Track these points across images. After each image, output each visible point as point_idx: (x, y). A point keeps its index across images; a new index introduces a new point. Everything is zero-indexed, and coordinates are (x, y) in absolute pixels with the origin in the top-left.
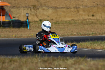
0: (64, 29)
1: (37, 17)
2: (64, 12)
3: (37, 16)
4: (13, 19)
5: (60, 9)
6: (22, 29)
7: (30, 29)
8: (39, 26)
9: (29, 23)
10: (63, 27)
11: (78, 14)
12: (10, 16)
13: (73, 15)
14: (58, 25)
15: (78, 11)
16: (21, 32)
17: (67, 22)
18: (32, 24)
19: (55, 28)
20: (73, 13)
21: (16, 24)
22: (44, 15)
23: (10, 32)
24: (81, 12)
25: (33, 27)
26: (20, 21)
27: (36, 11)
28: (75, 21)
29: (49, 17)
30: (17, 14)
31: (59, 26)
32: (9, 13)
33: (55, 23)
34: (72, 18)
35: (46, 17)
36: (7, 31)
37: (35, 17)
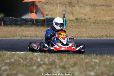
0: (105, 29)
1: (73, 16)
2: (103, 10)
4: (48, 17)
5: (99, 7)
7: (67, 28)
8: (75, 25)
9: (66, 22)
10: (104, 27)
12: (42, 13)
14: (97, 25)
17: (107, 22)
18: (68, 23)
19: (95, 28)
20: (113, 11)
22: (81, 13)
25: (70, 26)
27: (72, 9)
29: (86, 15)
30: (50, 11)
31: (99, 26)
32: (42, 10)
33: (94, 23)
34: (112, 18)
35: (83, 16)
36: (41, 30)
37: (71, 15)
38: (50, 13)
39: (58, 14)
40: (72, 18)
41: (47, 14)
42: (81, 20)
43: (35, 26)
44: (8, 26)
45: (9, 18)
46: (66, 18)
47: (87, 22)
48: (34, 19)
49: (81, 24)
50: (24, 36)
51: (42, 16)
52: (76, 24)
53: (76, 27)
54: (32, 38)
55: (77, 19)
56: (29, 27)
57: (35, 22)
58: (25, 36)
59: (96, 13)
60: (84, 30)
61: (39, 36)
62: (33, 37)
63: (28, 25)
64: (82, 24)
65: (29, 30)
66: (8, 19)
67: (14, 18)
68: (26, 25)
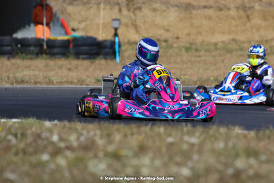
0: (215, 65)
1: (138, 32)
2: (210, 18)
3: (136, 27)
4: (77, 34)
5: (199, 11)
6: (101, 62)
7: (124, 62)
9: (120, 46)
10: (210, 59)
11: (248, 25)
12: (63, 26)
13: (234, 29)
14: (195, 54)
15: (248, 17)
16: (101, 70)
17: (218, 46)
18: (126, 50)
19: (190, 61)
20: (233, 21)
21: (84, 48)
22: (156, 25)
23: (70, 70)
24: (257, 21)
25: (129, 58)
26: (95, 39)
27: (135, 15)
28: (239, 43)
29: (168, 30)
30: (83, 21)
31: (200, 56)
32: (62, 17)
33: (188, 49)
34: (231, 37)
35: (162, 32)
36: (61, 67)
37: (132, 31)
38: (82, 25)
39: (101, 28)
41: (75, 28)
43: (45, 56)
46: (122, 38)
47: (171, 47)
48: (43, 40)
50: (20, 80)
51: (63, 32)
54: (39, 86)
56: (31, 59)
57: (45, 47)
58: (22, 82)
59: (192, 25)
61: (55, 82)
62: (41, 83)
63: (30, 53)
65: (32, 67)
68: (24, 55)
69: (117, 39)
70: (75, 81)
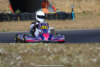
1: (81, 9)
4: (58, 11)
6: (67, 21)
7: (76, 21)
8: (83, 18)
9: (74, 15)
12: (53, 8)
16: (67, 24)
18: (76, 16)
21: (61, 16)
22: (87, 7)
23: (56, 24)
25: (78, 19)
26: (65, 12)
27: (79, 3)
29: (92, 8)
30: (60, 6)
32: (52, 5)
33: (99, 15)
35: (89, 9)
36: (53, 23)
37: (79, 9)
38: (60, 8)
39: (67, 8)
40: (79, 11)
41: (58, 9)
42: (87, 13)
43: (47, 20)
44: (24, 20)
45: (24, 13)
47: (93, 14)
49: (87, 16)
51: (53, 10)
52: (83, 16)
53: (83, 19)
55: (84, 12)
57: (47, 16)
60: (90, 21)
64: (89, 16)
66: (23, 15)
67: (29, 13)
69: (73, 12)
70: (58, 28)
